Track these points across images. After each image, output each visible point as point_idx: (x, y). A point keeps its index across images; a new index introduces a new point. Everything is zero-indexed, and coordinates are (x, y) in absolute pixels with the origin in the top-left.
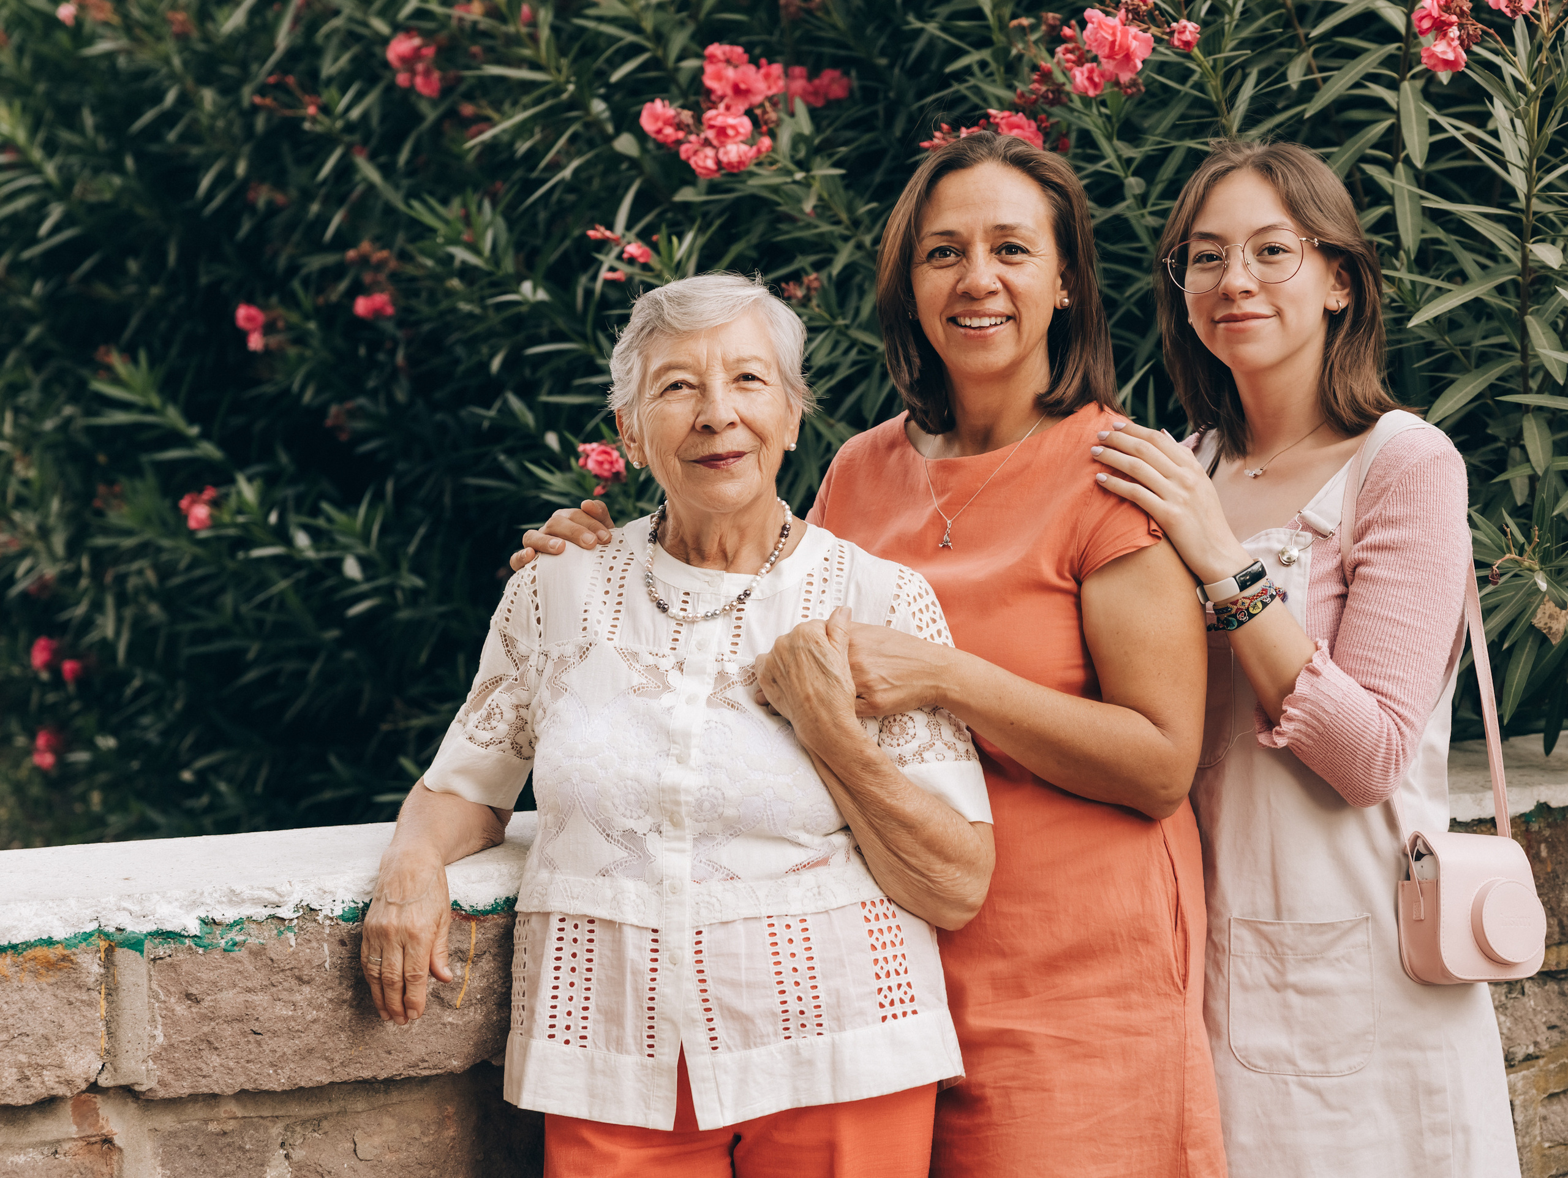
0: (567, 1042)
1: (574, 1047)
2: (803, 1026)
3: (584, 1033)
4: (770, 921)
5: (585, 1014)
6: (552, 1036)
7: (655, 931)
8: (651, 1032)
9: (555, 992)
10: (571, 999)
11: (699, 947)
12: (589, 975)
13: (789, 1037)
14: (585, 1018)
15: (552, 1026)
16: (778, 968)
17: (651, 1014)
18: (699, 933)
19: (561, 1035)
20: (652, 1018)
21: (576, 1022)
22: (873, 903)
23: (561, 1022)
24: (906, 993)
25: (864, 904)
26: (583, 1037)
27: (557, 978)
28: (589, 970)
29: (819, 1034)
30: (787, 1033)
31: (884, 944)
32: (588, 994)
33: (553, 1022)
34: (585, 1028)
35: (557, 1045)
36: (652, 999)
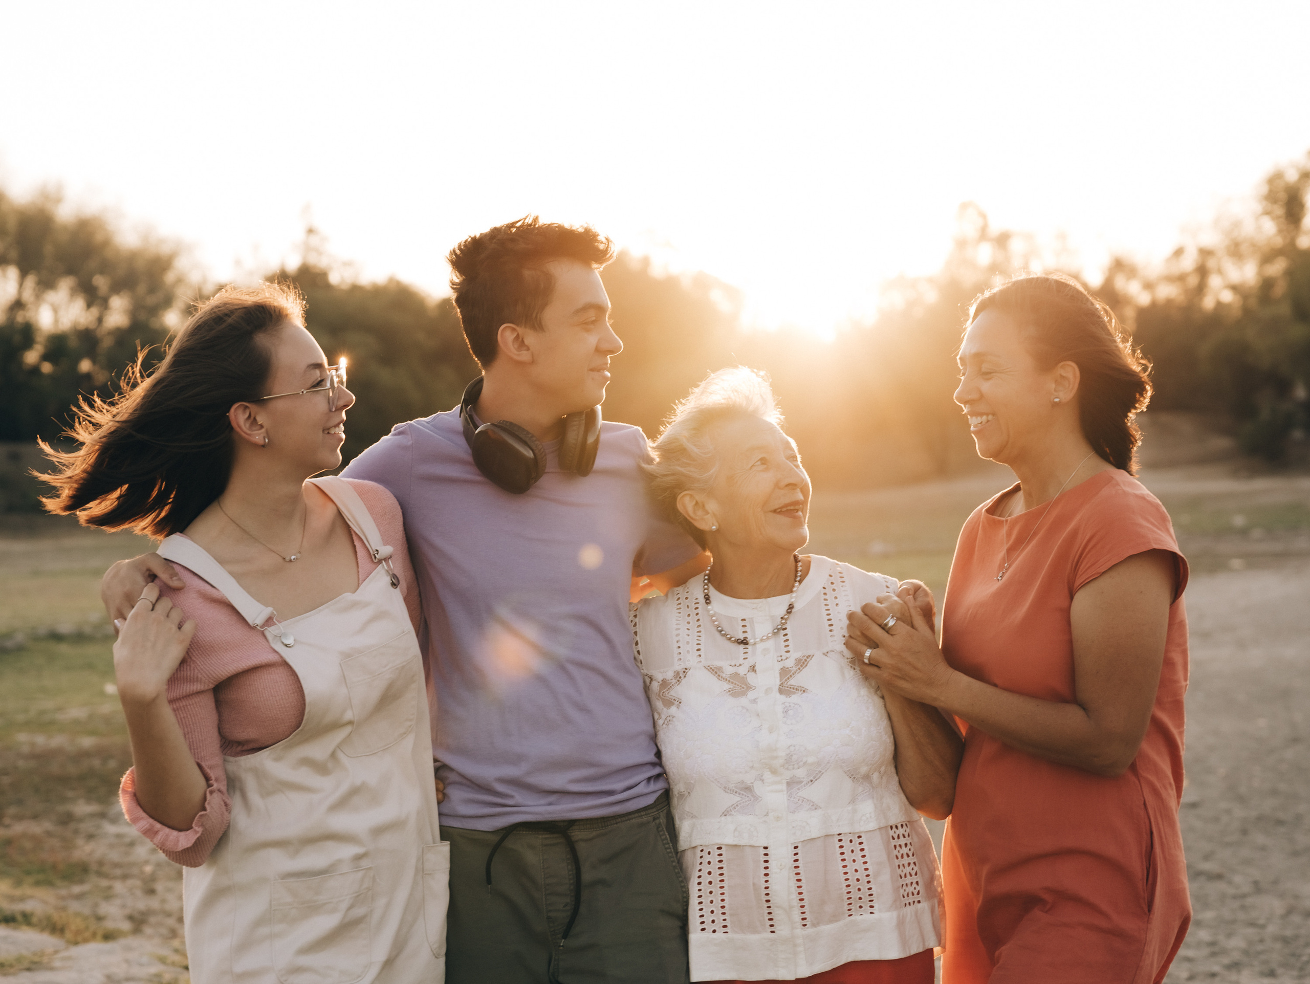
0: (714, 931)
1: (720, 935)
2: (861, 907)
3: (725, 923)
4: (840, 837)
5: (723, 910)
6: (703, 930)
7: (766, 848)
8: (770, 916)
9: (700, 900)
10: (712, 902)
11: (796, 857)
12: (722, 884)
13: (851, 915)
14: (724, 914)
15: (702, 923)
16: (845, 870)
17: (769, 904)
18: (796, 847)
19: (710, 927)
20: (769, 907)
21: (719, 918)
22: (897, 827)
23: (708, 918)
24: (915, 888)
25: (891, 827)
26: (725, 926)
27: (700, 890)
28: (722, 881)
29: (871, 913)
30: (850, 913)
31: (902, 855)
32: (723, 897)
33: (702, 919)
34: (725, 920)
35: (708, 935)
36: (767, 894)
